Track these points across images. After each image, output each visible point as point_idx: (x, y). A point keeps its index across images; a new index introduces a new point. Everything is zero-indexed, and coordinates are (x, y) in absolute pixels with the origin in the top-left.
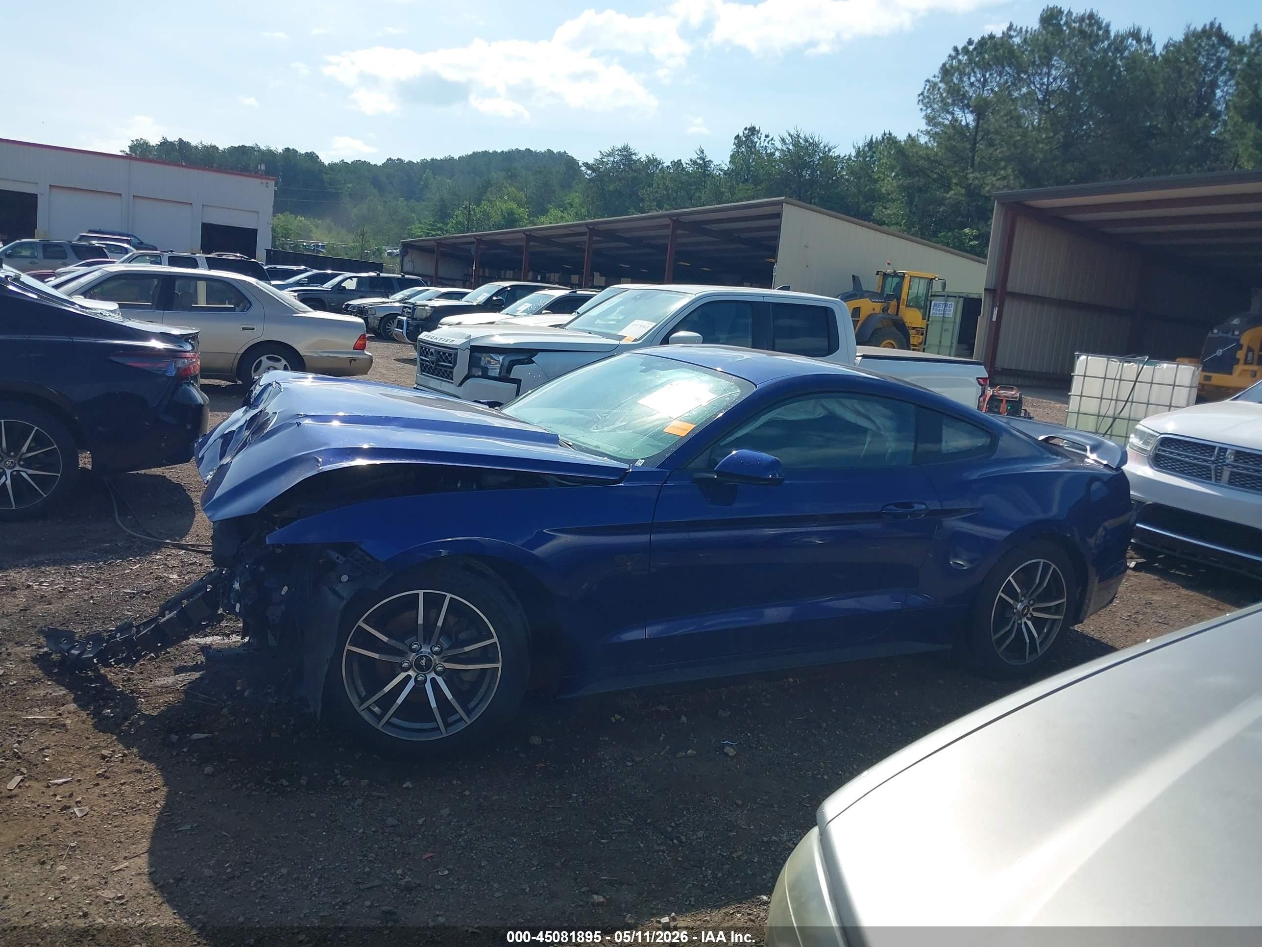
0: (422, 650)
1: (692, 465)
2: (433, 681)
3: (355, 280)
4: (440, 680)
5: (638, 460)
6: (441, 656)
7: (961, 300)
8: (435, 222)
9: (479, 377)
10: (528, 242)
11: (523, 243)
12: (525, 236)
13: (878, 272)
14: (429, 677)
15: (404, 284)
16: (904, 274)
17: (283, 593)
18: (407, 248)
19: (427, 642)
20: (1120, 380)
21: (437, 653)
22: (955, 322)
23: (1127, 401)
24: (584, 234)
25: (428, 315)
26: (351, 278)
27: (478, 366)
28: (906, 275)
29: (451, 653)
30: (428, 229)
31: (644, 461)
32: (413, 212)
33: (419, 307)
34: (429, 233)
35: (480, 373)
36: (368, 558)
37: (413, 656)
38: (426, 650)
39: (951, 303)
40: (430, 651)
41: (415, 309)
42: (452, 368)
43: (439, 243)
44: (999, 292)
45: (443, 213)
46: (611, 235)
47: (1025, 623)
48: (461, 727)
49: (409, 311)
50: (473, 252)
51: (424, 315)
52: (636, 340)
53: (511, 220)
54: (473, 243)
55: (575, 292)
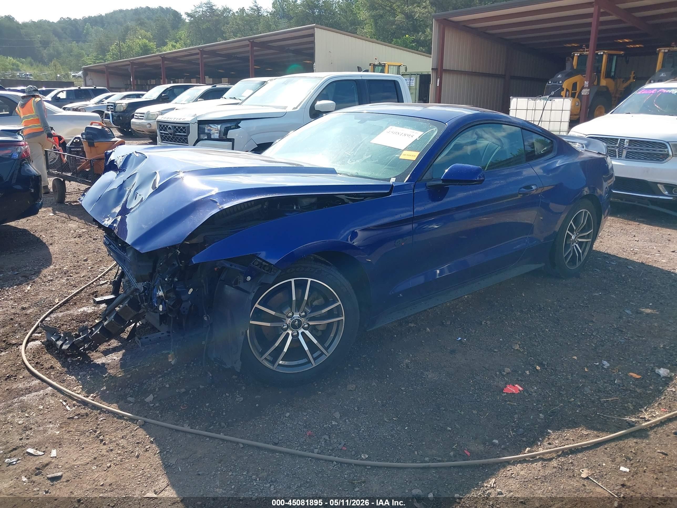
0: (294, 316)
1: (424, 178)
2: (303, 334)
3: (65, 92)
4: (307, 333)
5: (391, 178)
6: (306, 317)
7: (418, 76)
8: (98, 54)
9: (205, 139)
10: (163, 62)
11: (161, 62)
12: (161, 58)
13: (370, 64)
14: (300, 332)
15: (97, 92)
16: (385, 64)
17: (189, 293)
18: (87, 71)
19: (297, 310)
20: (535, 110)
21: (303, 317)
22: (416, 89)
23: (540, 121)
24: (197, 54)
25: (125, 109)
26: (62, 91)
27: (204, 133)
28: (386, 65)
29: (312, 315)
30: (94, 59)
31: (395, 179)
32: (82, 49)
33: (118, 105)
34: (95, 62)
35: (206, 137)
36: (264, 263)
37: (289, 321)
38: (296, 315)
39: (413, 78)
40: (299, 316)
41: (116, 106)
42: (187, 136)
43: (107, 67)
44: (439, 69)
45: (103, 50)
46: (213, 53)
47: (575, 245)
48: (323, 359)
49: (112, 107)
50: (129, 70)
51: (122, 109)
52: (294, 108)
53: (146, 50)
54: (129, 65)
55: (215, 86)
